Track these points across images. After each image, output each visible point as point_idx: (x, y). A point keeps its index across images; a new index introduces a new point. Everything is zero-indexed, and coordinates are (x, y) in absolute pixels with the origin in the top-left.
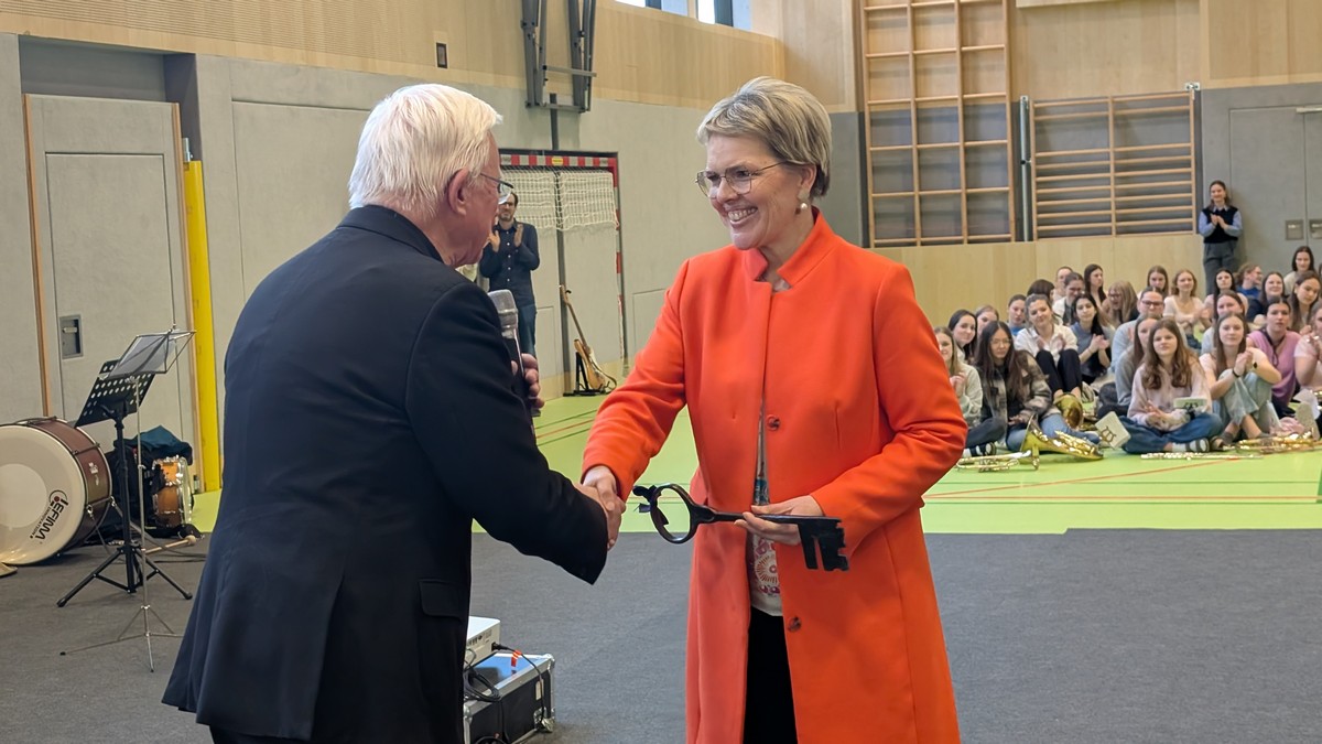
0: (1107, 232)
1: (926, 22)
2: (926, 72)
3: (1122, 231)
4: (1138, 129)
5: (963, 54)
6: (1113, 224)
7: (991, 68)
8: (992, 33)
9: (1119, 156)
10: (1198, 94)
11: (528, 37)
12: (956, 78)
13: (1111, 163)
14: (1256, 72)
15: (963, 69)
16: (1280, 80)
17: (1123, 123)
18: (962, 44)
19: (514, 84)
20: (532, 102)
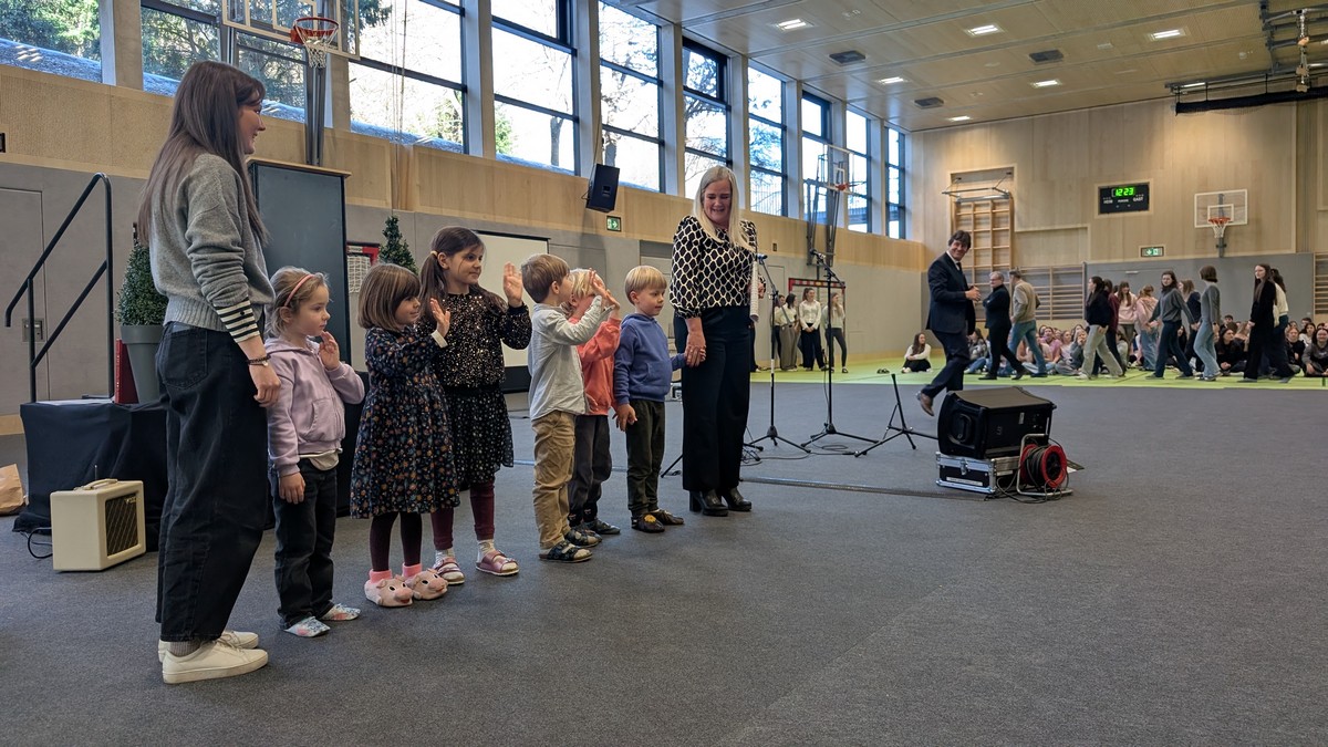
0: (1048, 318)
1: (980, 237)
2: (979, 256)
3: (1054, 318)
4: (1062, 279)
5: (994, 250)
6: (1051, 316)
7: (1005, 255)
8: (1005, 243)
9: (1054, 289)
10: (1086, 266)
11: (809, 241)
12: (990, 258)
13: (1051, 292)
14: (1109, 258)
15: (994, 255)
16: (1120, 260)
17: (1056, 277)
18: (994, 245)
19: (803, 257)
20: (809, 263)
